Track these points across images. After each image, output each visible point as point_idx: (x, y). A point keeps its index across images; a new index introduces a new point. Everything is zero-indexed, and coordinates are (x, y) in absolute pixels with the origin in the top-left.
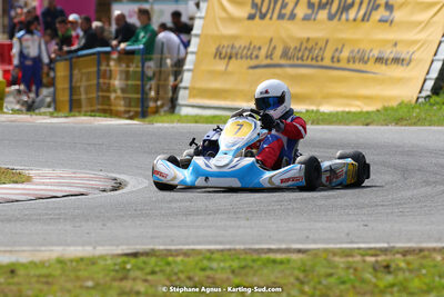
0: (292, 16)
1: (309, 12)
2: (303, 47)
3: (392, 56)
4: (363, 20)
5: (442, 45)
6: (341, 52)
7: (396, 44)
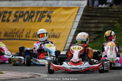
0: (8, 21)
1: (15, 19)
2: (13, 32)
3: (51, 35)
4: (38, 21)
5: (72, 30)
6: (30, 33)
7: (53, 30)
